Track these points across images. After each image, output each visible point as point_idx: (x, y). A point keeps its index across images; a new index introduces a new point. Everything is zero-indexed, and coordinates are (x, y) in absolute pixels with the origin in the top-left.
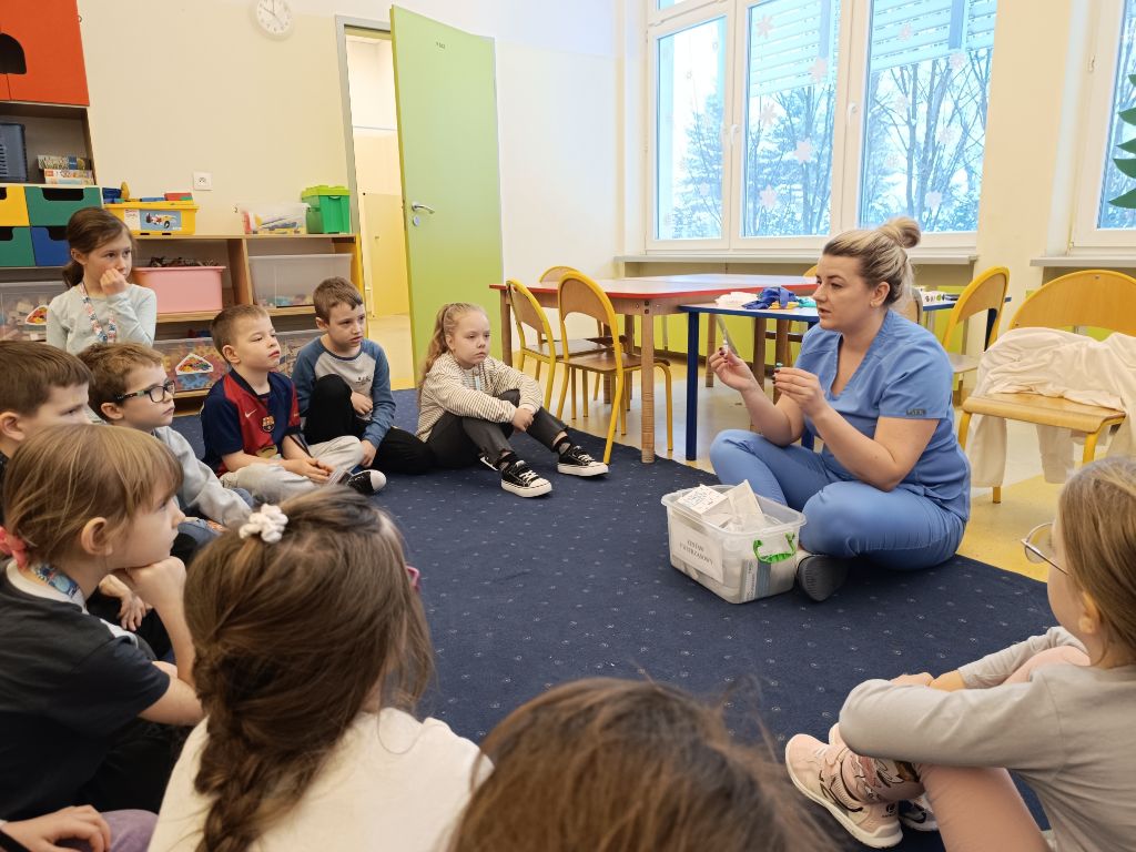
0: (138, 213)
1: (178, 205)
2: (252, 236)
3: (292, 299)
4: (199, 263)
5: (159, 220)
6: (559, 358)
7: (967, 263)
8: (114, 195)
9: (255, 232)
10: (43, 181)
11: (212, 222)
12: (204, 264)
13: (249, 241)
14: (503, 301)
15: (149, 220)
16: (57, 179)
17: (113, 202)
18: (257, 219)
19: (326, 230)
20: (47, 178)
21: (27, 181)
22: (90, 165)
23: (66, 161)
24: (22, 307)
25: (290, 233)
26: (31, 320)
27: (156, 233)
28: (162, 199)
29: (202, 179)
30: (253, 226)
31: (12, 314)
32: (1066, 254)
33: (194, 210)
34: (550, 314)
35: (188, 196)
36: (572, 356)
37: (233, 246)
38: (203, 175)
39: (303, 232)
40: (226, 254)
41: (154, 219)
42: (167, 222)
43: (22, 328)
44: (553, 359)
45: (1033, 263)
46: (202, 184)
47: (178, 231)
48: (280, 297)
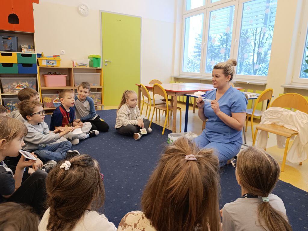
0: (45, 61)
1: (56, 58)
2: (75, 68)
4: (60, 74)
5: (51, 63)
6: (152, 105)
7: (264, 85)
8: (39, 55)
9: (76, 66)
10: (22, 52)
11: (64, 64)
12: (62, 74)
13: (74, 69)
14: (139, 89)
15: (48, 62)
16: (25, 51)
17: (39, 57)
18: (76, 63)
19: (94, 66)
20: (23, 51)
21: (18, 51)
22: (34, 48)
23: (28, 47)
24: (14, 84)
25: (85, 67)
26: (16, 87)
27: (50, 66)
28: (52, 57)
30: (75, 65)
31: (12, 86)
32: (290, 84)
33: (60, 60)
34: (151, 93)
35: (59, 56)
36: (156, 105)
37: (69, 70)
38: (63, 51)
39: (88, 67)
40: (68, 72)
42: (53, 63)
43: (14, 89)
44: (151, 105)
45: (281, 86)
46: (62, 53)
47: (56, 65)
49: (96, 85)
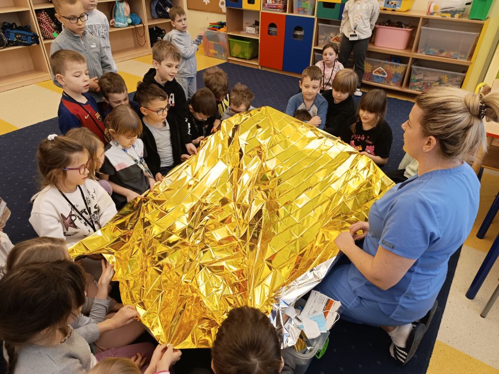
3: (437, 51)
9: (432, 14)
13: (424, 19)
15: (388, 3)
18: (435, 6)
25: (448, 17)
27: (390, 9)
30: (432, 10)
37: (417, 20)
39: (456, 18)
47: (399, 9)
48: (430, 49)
49: (460, 58)
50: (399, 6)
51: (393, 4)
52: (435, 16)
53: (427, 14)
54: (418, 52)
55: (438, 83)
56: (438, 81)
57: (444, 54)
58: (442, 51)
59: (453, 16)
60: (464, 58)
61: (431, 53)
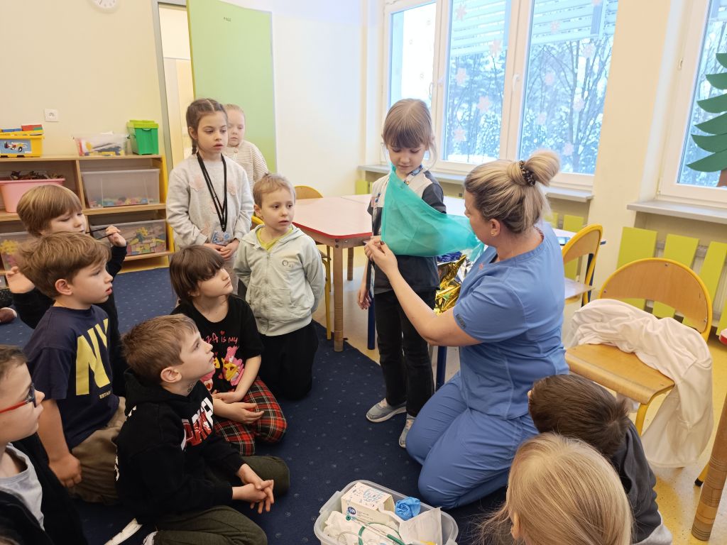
1: (28, 134)
2: (84, 158)
3: (116, 201)
4: (46, 176)
5: (14, 146)
7: (585, 201)
9: (87, 154)
11: (53, 148)
12: (50, 177)
13: (81, 161)
15: (6, 146)
18: (88, 145)
19: (141, 153)
25: (112, 155)
27: (12, 156)
28: (19, 130)
29: (52, 114)
30: (85, 150)
32: (653, 200)
33: (41, 138)
35: (39, 127)
37: (71, 164)
38: (53, 111)
39: (122, 155)
40: (64, 170)
41: (10, 146)
42: (21, 148)
45: (629, 207)
46: (51, 116)
47: (31, 154)
48: (106, 200)
49: (151, 202)
50: (29, 149)
51: (17, 149)
52: (92, 156)
53: (81, 155)
54: (91, 206)
55: (137, 240)
56: (136, 237)
57: (128, 202)
58: (123, 199)
59: (118, 154)
60: (155, 201)
61: (109, 205)
